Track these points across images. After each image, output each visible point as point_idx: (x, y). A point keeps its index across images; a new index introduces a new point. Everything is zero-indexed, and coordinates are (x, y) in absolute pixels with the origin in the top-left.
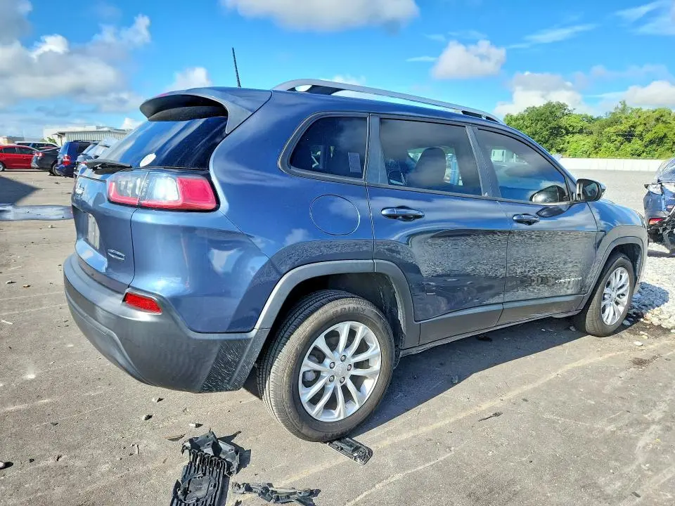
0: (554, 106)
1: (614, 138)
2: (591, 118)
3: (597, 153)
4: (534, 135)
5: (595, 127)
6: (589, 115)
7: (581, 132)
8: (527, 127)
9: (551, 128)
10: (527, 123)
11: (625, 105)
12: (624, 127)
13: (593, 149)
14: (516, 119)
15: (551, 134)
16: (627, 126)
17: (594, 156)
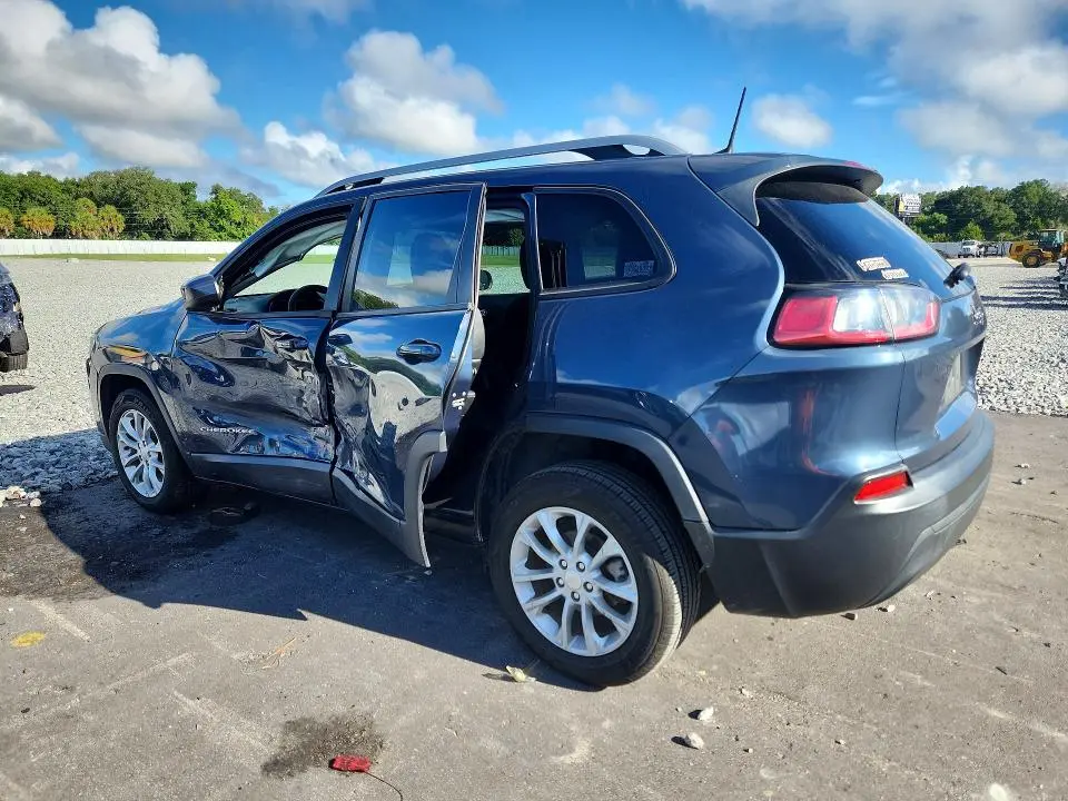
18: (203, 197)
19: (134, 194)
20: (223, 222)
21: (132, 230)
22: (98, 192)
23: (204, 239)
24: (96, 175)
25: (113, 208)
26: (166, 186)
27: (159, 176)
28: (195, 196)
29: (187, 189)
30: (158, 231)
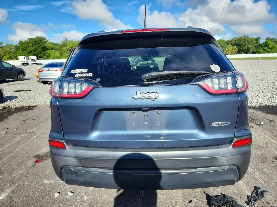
0: (40, 38)
1: (66, 51)
2: (55, 43)
3: (62, 57)
4: (35, 50)
5: (58, 47)
6: (54, 42)
7: (52, 49)
8: (31, 47)
9: (42, 47)
10: (31, 45)
11: (66, 39)
12: (69, 47)
13: (60, 56)
14: (25, 43)
15: (42, 50)
16: (70, 47)
17: (61, 58)
18: (262, 41)
19: (242, 42)
20: (266, 48)
21: (239, 52)
22: (233, 43)
23: (259, 53)
24: (234, 38)
25: (235, 46)
26: (251, 39)
27: (250, 37)
28: (259, 41)
29: (257, 40)
30: (246, 52)
